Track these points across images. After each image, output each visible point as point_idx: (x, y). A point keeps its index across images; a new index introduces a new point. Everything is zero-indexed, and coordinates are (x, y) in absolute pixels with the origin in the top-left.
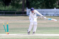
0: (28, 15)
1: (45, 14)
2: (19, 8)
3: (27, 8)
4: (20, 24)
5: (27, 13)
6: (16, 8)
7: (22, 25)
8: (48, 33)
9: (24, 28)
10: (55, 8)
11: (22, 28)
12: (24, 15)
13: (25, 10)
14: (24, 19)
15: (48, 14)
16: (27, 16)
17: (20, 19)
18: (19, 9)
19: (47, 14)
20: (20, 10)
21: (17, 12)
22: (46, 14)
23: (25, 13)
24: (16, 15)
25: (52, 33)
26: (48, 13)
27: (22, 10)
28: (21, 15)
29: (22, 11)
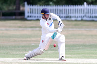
0: (28, 18)
1: (63, 15)
2: (9, 2)
3: (26, 3)
4: (10, 37)
5: (26, 15)
6: (2, 4)
7: (15, 39)
8: (71, 57)
9: (19, 47)
10: (85, 3)
11: (15, 47)
12: (19, 17)
13: (22, 8)
14: (20, 27)
15: (71, 17)
16: (25, 20)
17: (10, 27)
18: (10, 5)
19: (68, 15)
20: (11, 8)
21: (4, 11)
22: (65, 15)
23: (22, 14)
24: (3, 17)
25: (78, 58)
26: (70, 15)
27: (14, 8)
28: (14, 17)
29: (16, 9)
